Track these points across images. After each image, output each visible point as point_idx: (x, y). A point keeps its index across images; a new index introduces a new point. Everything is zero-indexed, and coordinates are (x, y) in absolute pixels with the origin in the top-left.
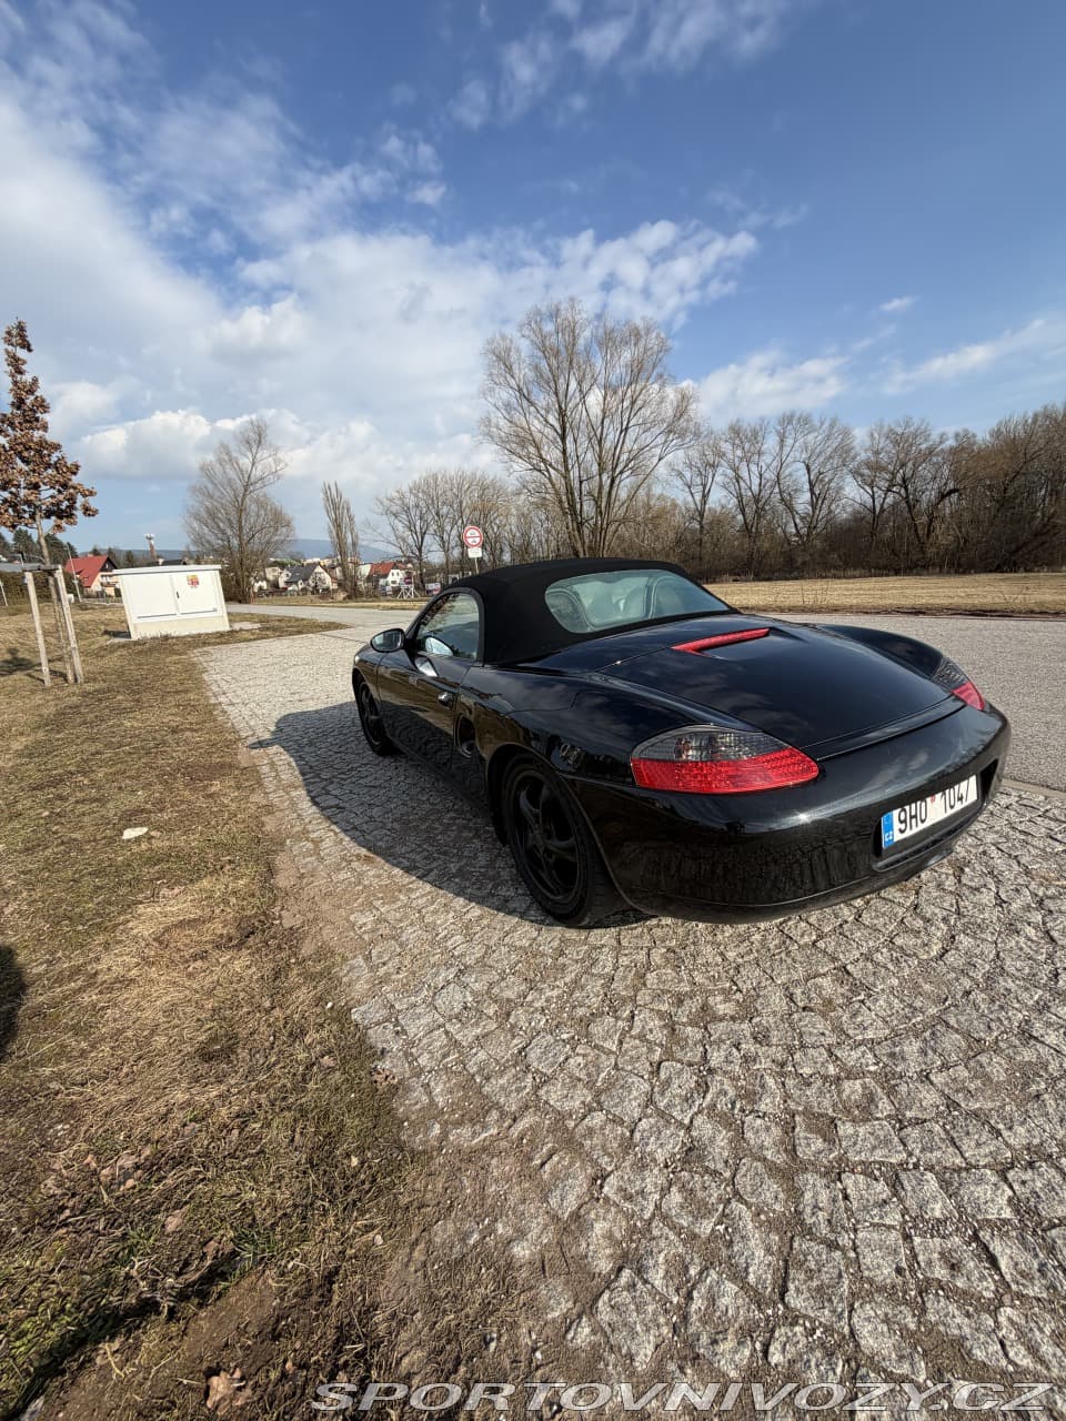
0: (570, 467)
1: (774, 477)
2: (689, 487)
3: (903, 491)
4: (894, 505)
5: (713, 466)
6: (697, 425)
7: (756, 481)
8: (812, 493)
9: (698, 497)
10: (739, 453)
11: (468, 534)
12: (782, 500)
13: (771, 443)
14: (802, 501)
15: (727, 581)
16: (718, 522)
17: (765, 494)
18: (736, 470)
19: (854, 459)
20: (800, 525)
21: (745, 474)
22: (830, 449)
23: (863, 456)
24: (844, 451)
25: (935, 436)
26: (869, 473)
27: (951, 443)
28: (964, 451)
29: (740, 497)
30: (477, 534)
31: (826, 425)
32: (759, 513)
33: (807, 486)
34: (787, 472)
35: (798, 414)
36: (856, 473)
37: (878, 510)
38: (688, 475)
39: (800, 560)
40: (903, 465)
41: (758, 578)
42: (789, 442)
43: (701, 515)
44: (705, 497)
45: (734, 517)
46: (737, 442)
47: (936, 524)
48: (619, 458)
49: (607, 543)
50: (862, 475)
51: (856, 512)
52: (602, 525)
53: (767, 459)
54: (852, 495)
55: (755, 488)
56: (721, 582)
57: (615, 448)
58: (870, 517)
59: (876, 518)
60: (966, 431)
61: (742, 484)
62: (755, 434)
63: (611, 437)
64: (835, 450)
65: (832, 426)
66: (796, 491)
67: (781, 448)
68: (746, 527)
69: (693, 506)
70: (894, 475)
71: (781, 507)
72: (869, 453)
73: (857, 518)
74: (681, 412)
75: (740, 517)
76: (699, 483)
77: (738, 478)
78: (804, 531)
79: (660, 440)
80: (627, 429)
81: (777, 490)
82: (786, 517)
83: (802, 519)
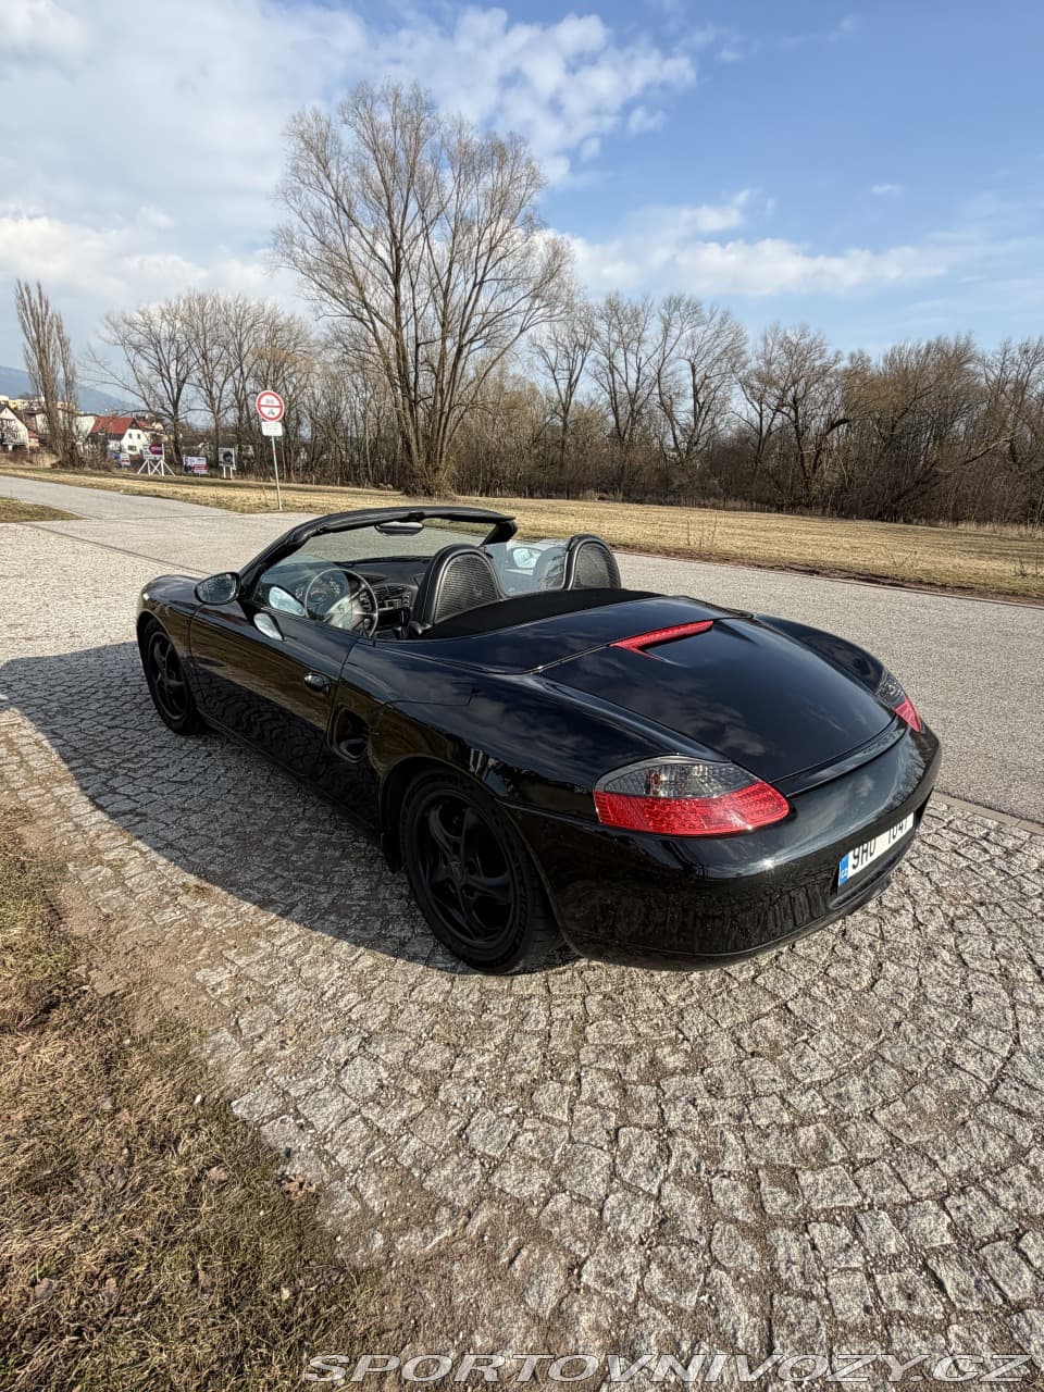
0: (403, 322)
1: (654, 373)
2: (553, 371)
3: (792, 414)
4: (783, 428)
5: (583, 347)
6: (571, 294)
7: (633, 375)
8: (696, 401)
9: (563, 385)
10: (615, 336)
11: (263, 402)
12: (662, 404)
13: (653, 330)
14: (684, 409)
15: (592, 499)
16: (586, 420)
17: (643, 392)
18: (610, 357)
19: (744, 365)
20: (680, 438)
21: (621, 365)
22: (719, 350)
23: (754, 365)
24: (734, 354)
25: (830, 354)
26: (763, 383)
27: (845, 364)
28: (857, 375)
29: (613, 393)
30: (276, 403)
31: (717, 318)
32: (635, 415)
33: (690, 391)
34: (669, 370)
35: (687, 299)
36: (745, 384)
37: (764, 431)
38: (552, 354)
39: (677, 482)
40: (795, 382)
41: (628, 498)
42: (675, 332)
43: (566, 410)
44: (571, 386)
45: (604, 417)
46: (614, 321)
47: (823, 456)
48: (468, 323)
49: (448, 433)
50: (752, 388)
51: (741, 431)
52: (442, 408)
53: (647, 349)
54: (739, 410)
55: (632, 385)
56: (585, 499)
57: (466, 306)
58: (755, 438)
59: (762, 441)
60: (861, 352)
61: (616, 376)
62: (636, 315)
63: (460, 293)
64: (725, 352)
65: (723, 321)
66: (678, 394)
67: (665, 338)
68: (618, 434)
69: (556, 396)
70: (784, 391)
71: (660, 413)
72: (761, 362)
73: (742, 438)
74: (551, 273)
75: (611, 418)
76: (566, 367)
77: (612, 369)
78: (684, 446)
79: (524, 305)
80: (481, 283)
81: (656, 391)
82: (665, 426)
83: (683, 431)
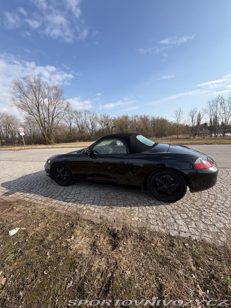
0: (41, 115)
1: (84, 121)
2: (67, 122)
3: (107, 126)
4: (105, 128)
5: (72, 118)
6: (71, 110)
7: (81, 122)
8: (92, 125)
9: (69, 124)
10: (77, 116)
11: (20, 129)
12: (87, 126)
13: (83, 115)
14: (90, 127)
15: (78, 142)
16: (74, 130)
17: (83, 125)
18: (77, 119)
19: (98, 120)
20: (91, 131)
21: (79, 121)
22: (94, 118)
23: (100, 119)
24: (96, 118)
25: (111, 117)
26: (101, 122)
27: (113, 119)
28: (114, 121)
29: (78, 125)
30: (23, 129)
31: (93, 113)
32: (82, 128)
33: (91, 124)
34: (87, 121)
35: (88, 110)
36: (99, 122)
37: (103, 129)
38: (66, 119)
39: (92, 138)
40: (106, 122)
41: (84, 141)
42: (87, 115)
43: (70, 128)
44: (71, 124)
45: (77, 129)
46: (76, 114)
47: (113, 132)
48: (54, 114)
50: (100, 123)
52: (50, 129)
53: (82, 118)
54: (99, 126)
55: (81, 124)
56: (76, 142)
57: (53, 112)
58: (102, 130)
59: (103, 130)
60: (115, 117)
61: (78, 122)
62: (80, 113)
63: (51, 109)
64: (95, 118)
65: (94, 113)
66: (89, 125)
67: (85, 116)
68: (80, 131)
69: (68, 126)
70: (105, 123)
71: (86, 127)
72: (101, 119)
73: (100, 130)
74: (68, 106)
75: (78, 129)
76: (69, 121)
77: (77, 121)
78: (91, 132)
79: (63, 111)
80: (55, 108)
81: (85, 124)
82: (88, 130)
83: (91, 130)
